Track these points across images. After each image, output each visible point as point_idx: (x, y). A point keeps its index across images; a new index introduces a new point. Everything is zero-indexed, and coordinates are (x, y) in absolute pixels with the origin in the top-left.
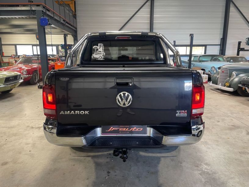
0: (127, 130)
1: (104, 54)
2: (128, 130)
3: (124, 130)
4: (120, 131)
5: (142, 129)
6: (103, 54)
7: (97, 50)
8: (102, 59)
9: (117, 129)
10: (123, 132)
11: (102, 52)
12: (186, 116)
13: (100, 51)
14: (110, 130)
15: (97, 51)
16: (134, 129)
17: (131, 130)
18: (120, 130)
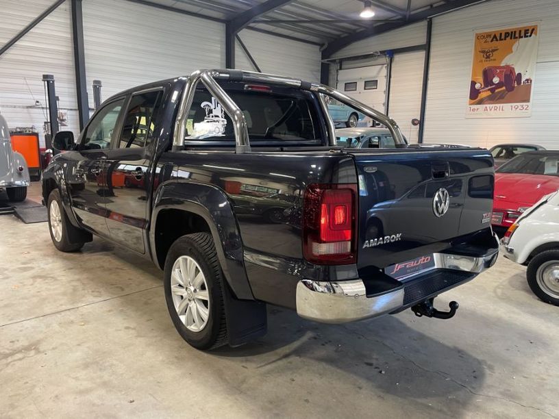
1: (226, 123)
2: (416, 263)
3: (412, 265)
4: (409, 268)
6: (222, 123)
7: (211, 111)
8: (220, 133)
9: (403, 266)
10: (415, 269)
11: (220, 116)
13: (217, 115)
14: (395, 270)
15: (211, 115)
16: (422, 259)
17: (419, 263)
18: (407, 267)
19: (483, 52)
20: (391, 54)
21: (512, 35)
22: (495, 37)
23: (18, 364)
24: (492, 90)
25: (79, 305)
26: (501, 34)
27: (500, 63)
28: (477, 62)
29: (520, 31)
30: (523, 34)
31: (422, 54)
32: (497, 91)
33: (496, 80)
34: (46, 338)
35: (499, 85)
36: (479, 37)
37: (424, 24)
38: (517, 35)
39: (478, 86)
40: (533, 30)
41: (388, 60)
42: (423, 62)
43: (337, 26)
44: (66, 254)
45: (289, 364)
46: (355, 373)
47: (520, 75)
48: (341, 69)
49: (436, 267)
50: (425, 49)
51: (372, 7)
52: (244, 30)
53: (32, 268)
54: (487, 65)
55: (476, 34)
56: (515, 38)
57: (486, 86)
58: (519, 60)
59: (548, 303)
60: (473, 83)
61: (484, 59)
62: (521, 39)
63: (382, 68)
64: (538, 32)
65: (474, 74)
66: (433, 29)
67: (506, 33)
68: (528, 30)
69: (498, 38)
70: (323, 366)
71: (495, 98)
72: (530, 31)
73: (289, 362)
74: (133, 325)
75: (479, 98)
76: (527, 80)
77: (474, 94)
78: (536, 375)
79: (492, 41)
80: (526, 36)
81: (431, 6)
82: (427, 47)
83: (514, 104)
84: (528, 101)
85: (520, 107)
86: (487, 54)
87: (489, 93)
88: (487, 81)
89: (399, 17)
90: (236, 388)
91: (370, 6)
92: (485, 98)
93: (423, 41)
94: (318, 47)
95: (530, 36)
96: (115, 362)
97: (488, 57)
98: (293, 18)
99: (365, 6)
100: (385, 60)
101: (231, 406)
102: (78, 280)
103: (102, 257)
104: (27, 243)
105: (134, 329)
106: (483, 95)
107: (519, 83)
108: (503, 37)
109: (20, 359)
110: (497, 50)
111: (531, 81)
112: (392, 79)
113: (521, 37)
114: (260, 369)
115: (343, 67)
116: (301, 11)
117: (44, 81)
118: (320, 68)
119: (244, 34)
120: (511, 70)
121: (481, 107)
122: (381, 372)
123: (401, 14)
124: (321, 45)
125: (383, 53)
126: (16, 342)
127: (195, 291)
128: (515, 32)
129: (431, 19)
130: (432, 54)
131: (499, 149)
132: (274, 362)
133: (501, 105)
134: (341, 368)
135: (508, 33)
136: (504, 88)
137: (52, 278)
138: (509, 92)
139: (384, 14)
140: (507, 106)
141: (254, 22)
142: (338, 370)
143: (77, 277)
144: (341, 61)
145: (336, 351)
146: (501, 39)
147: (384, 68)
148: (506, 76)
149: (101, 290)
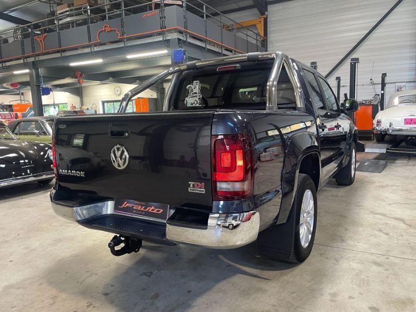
0: (142, 209)
2: (144, 209)
3: (139, 209)
5: (162, 210)
6: (199, 97)
7: (192, 90)
8: (198, 105)
9: (131, 205)
10: (137, 212)
12: (204, 192)
13: (196, 92)
14: (123, 206)
15: (192, 93)
16: (152, 208)
17: (147, 210)
18: (134, 208)
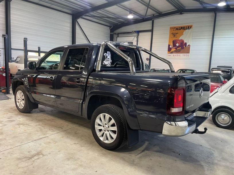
19: (173, 34)
20: (138, 32)
21: (183, 28)
22: (177, 28)
23: (38, 161)
24: (176, 48)
25: (48, 135)
26: (179, 28)
27: (179, 39)
28: (170, 37)
29: (186, 27)
30: (187, 28)
31: (150, 33)
32: (178, 49)
33: (177, 45)
34: (43, 149)
35: (178, 47)
36: (171, 28)
37: (151, 22)
38: (185, 28)
39: (171, 47)
40: (191, 27)
41: (137, 35)
42: (150, 36)
43: (117, 20)
44: (25, 114)
45: (146, 154)
46: (171, 156)
47: (186, 43)
48: (118, 37)
49: (194, 116)
50: (151, 31)
51: (132, 14)
52: (80, 19)
53: (14, 121)
54: (174, 39)
55: (170, 27)
56: (184, 29)
57: (174, 47)
58: (186, 37)
59: (220, 128)
60: (169, 45)
61: (173, 37)
62: (186, 30)
63: (135, 37)
64: (193, 28)
65: (169, 42)
66: (154, 24)
67: (181, 27)
68: (189, 27)
69: (178, 29)
70: (158, 154)
71: (177, 51)
72: (190, 27)
73: (146, 153)
74: (76, 142)
75: (171, 51)
76: (189, 45)
77: (169, 49)
78: (229, 152)
79: (176, 30)
80: (188, 29)
81: (154, 15)
82: (152, 31)
83: (184, 54)
84: (189, 53)
85: (186, 55)
86: (174, 35)
87: (175, 49)
88: (174, 45)
89: (141, 18)
90: (132, 163)
91: (131, 14)
92: (173, 51)
93: (151, 28)
94: (109, 28)
95: (190, 29)
96: (79, 157)
97: (174, 36)
98: (100, 15)
99: (130, 13)
100: (136, 34)
101: (135, 170)
102: (39, 125)
103: (42, 115)
104: (3, 109)
105: (78, 144)
106: (173, 50)
107: (186, 46)
108: (180, 29)
109: (37, 159)
110: (178, 33)
111: (190, 46)
112: (138, 42)
113: (186, 29)
114: (136, 156)
115: (119, 36)
116: (104, 13)
117: (3, 37)
118: (110, 36)
119: (80, 21)
120: (183, 41)
121: (172, 54)
122: (180, 154)
123: (142, 18)
124: (110, 27)
125: (135, 32)
126: (31, 152)
127: (109, 127)
128: (184, 27)
129: (153, 20)
130: (154, 33)
131: (180, 71)
132: (140, 153)
133: (179, 54)
134: (165, 154)
135: (182, 27)
136: (180, 48)
137: (26, 124)
138: (182, 49)
139: (136, 17)
140: (181, 54)
141: (85, 16)
142: (165, 155)
143: (38, 124)
144: (118, 34)
145: (160, 148)
146: (179, 30)
147: (135, 38)
148: (181, 43)
149: (52, 129)
